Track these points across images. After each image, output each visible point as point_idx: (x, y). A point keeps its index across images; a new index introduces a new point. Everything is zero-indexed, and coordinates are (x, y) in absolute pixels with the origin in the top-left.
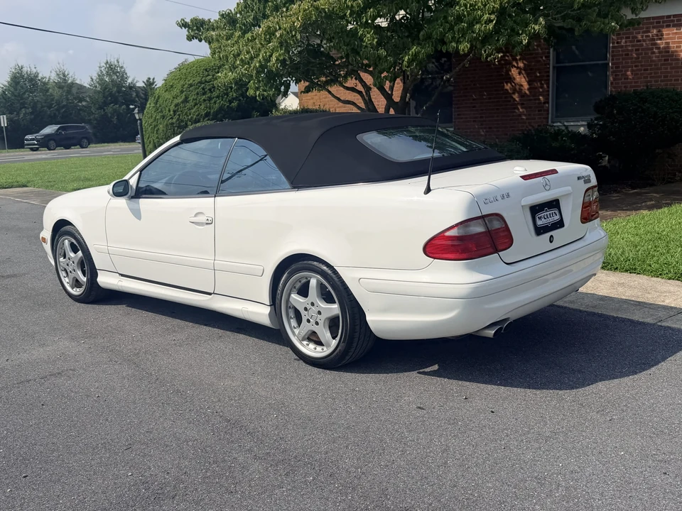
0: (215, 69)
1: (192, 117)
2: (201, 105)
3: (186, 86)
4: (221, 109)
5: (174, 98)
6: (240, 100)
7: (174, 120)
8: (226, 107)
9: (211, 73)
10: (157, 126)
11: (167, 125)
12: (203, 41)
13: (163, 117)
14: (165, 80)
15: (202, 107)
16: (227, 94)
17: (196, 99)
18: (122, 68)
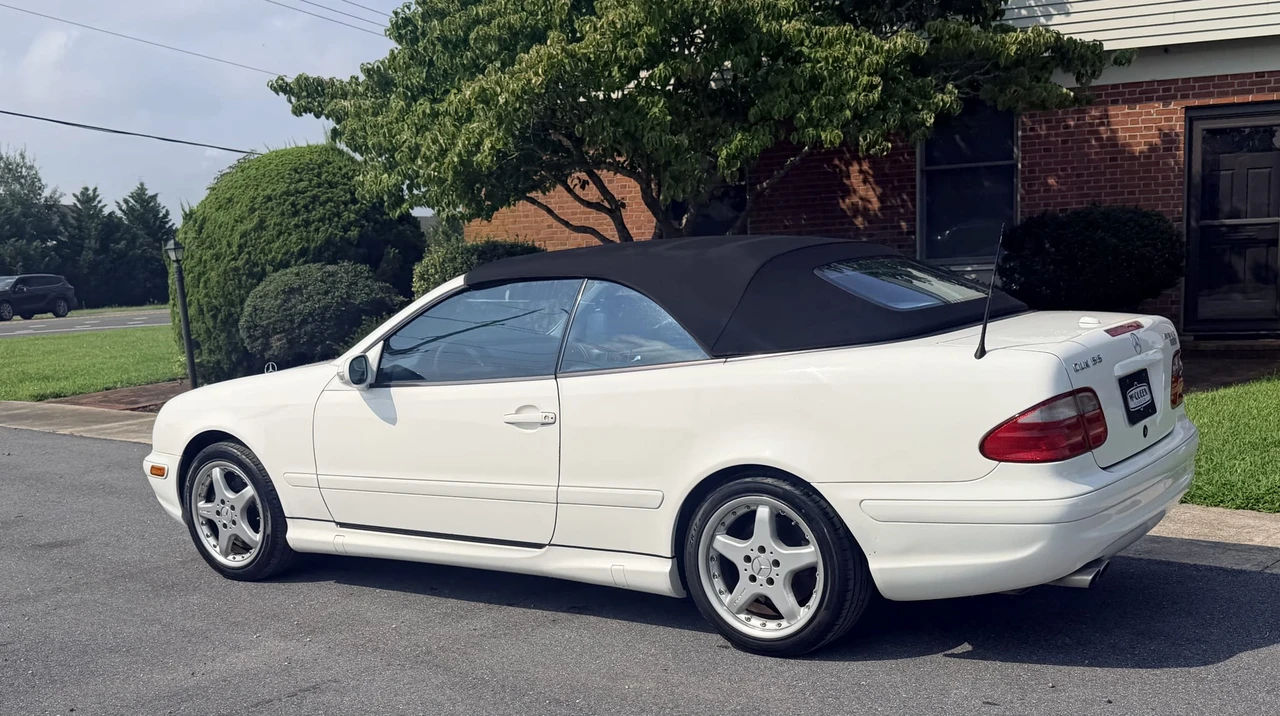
0: (313, 169)
1: (274, 258)
2: (290, 234)
3: (260, 199)
4: (328, 242)
5: (236, 221)
6: (362, 226)
7: (240, 263)
8: (338, 238)
9: (306, 177)
10: (204, 273)
11: (225, 272)
12: (323, 117)
13: (217, 257)
14: (213, 189)
15: (294, 238)
16: (339, 215)
17: (280, 224)
18: (31, 168)
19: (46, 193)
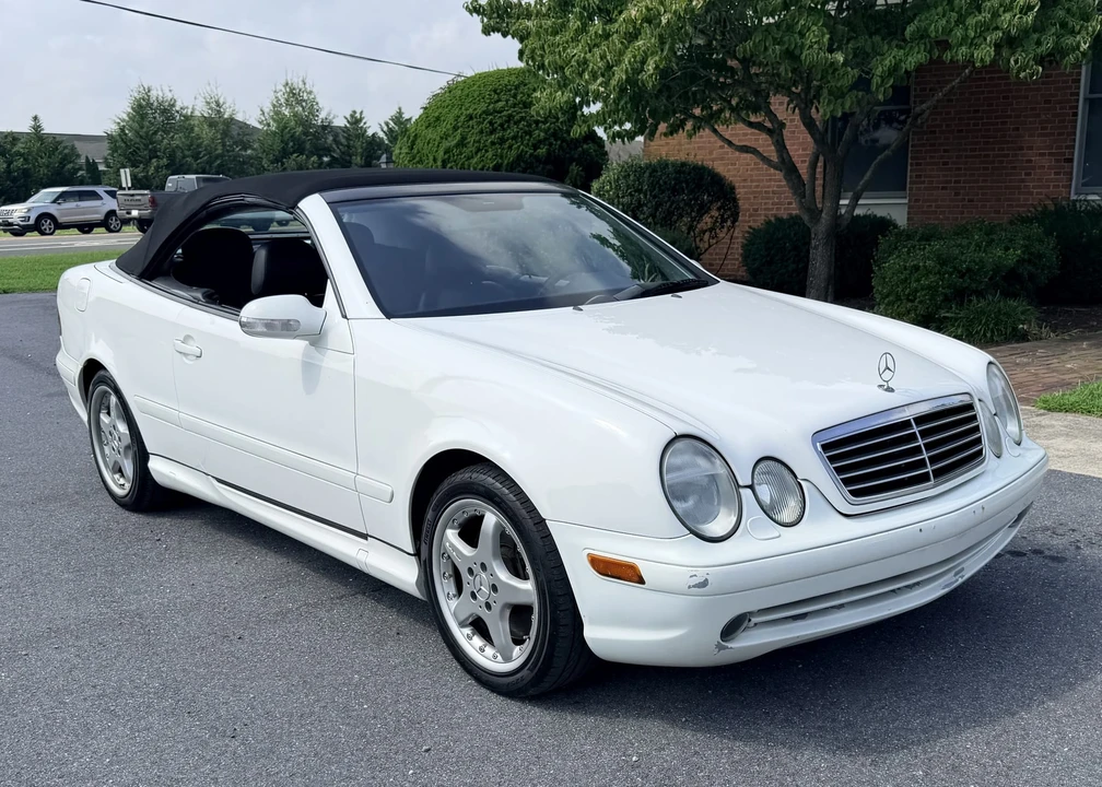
0: (510, 90)
2: (487, 151)
3: (463, 118)
4: (520, 157)
5: (442, 138)
6: (551, 144)
8: (527, 156)
9: (504, 97)
12: (510, 37)
14: (425, 108)
15: (490, 154)
16: (530, 133)
17: (479, 142)
18: (310, 93)
19: (322, 115)
